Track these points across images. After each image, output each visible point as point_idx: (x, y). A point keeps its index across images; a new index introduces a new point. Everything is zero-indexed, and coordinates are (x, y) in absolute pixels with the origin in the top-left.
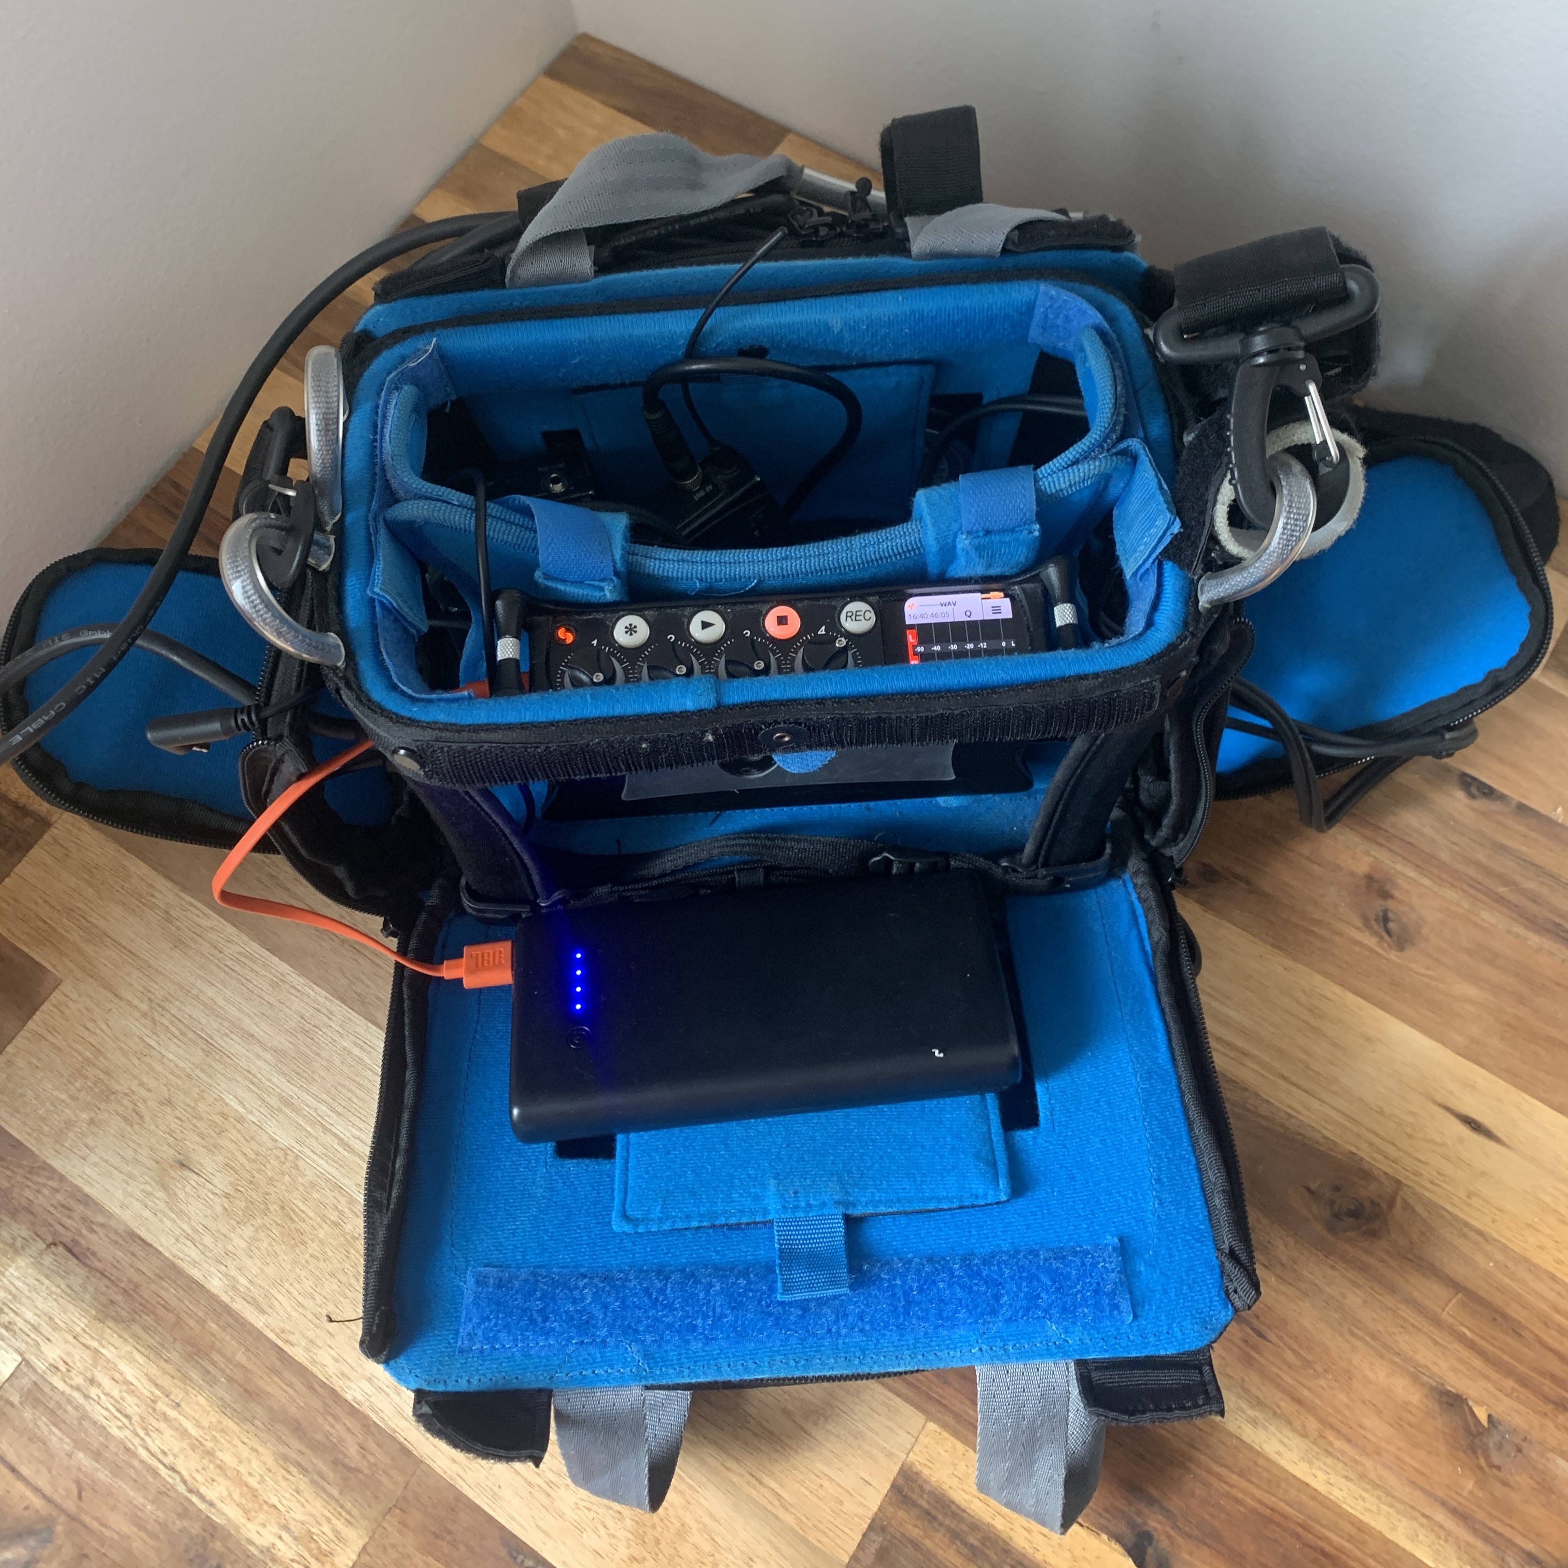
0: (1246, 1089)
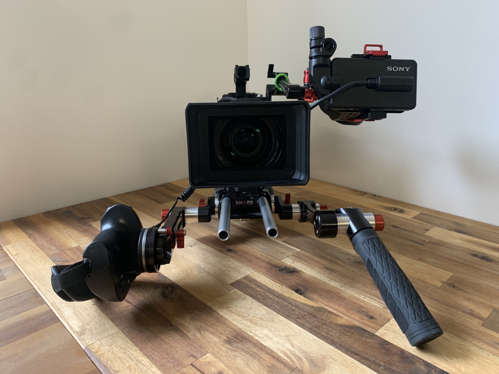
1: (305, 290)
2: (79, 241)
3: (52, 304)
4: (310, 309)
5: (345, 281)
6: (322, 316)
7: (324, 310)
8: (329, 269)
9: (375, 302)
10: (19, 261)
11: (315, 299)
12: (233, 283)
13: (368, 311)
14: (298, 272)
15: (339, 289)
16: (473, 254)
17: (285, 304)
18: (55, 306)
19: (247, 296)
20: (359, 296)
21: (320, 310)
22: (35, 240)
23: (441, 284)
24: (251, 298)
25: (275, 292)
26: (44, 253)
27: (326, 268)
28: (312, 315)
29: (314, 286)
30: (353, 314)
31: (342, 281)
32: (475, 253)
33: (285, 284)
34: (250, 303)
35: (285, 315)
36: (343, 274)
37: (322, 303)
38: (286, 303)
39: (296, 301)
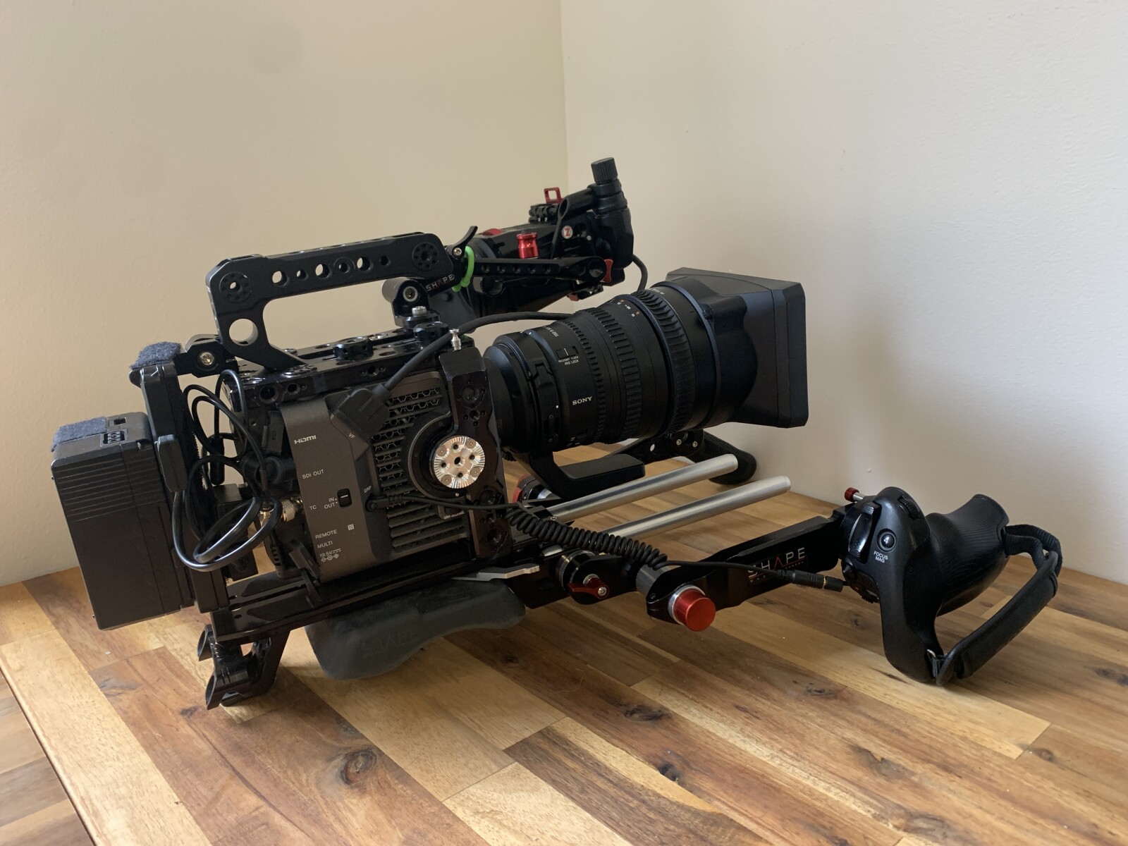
1: (683, 768)
2: (166, 634)
3: (83, 799)
4: (693, 818)
5: (783, 741)
6: (721, 840)
7: (726, 822)
8: (745, 711)
9: (852, 799)
10: (24, 685)
11: (704, 792)
12: (513, 746)
13: (836, 825)
14: (669, 717)
15: (766, 764)
16: (1099, 669)
17: (631, 805)
18: (89, 806)
19: (543, 782)
20: (814, 782)
21: (717, 821)
22: (66, 633)
23: (1020, 751)
24: (551, 788)
25: (610, 771)
26: (84, 665)
27: (737, 707)
28: (696, 835)
29: (706, 757)
30: (798, 834)
31: (774, 742)
32: (1104, 667)
33: (636, 750)
34: (548, 801)
35: (630, 834)
36: (778, 723)
37: (723, 802)
38: (636, 802)
39: (659, 796)
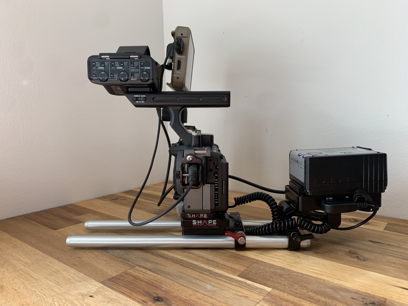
0: (325, 280)
